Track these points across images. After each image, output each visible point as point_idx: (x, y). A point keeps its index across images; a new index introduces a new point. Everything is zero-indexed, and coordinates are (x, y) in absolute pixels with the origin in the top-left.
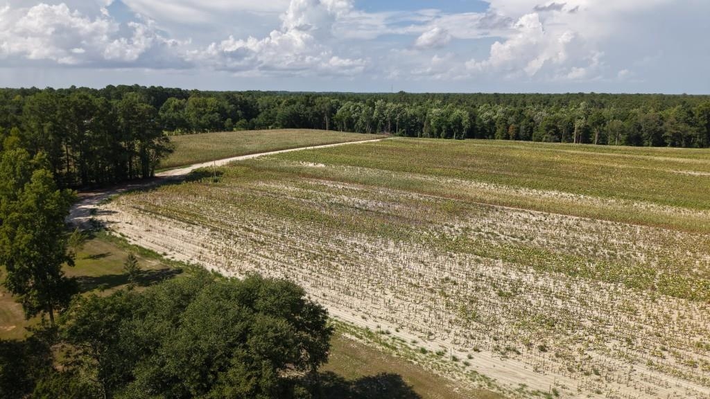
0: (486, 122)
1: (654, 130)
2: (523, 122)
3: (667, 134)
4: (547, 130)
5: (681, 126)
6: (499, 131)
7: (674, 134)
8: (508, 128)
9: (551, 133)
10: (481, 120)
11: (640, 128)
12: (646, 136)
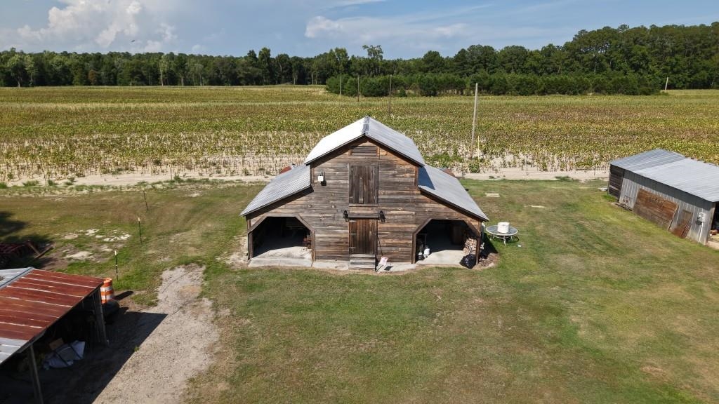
0: (58, 68)
1: (230, 72)
2: (104, 68)
3: (241, 75)
4: (132, 77)
5: (250, 68)
6: (76, 78)
7: (246, 75)
8: (87, 74)
9: (136, 79)
10: (51, 67)
11: (218, 72)
12: (224, 79)
